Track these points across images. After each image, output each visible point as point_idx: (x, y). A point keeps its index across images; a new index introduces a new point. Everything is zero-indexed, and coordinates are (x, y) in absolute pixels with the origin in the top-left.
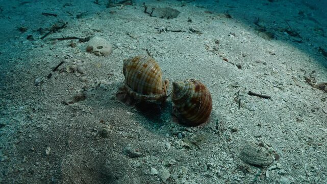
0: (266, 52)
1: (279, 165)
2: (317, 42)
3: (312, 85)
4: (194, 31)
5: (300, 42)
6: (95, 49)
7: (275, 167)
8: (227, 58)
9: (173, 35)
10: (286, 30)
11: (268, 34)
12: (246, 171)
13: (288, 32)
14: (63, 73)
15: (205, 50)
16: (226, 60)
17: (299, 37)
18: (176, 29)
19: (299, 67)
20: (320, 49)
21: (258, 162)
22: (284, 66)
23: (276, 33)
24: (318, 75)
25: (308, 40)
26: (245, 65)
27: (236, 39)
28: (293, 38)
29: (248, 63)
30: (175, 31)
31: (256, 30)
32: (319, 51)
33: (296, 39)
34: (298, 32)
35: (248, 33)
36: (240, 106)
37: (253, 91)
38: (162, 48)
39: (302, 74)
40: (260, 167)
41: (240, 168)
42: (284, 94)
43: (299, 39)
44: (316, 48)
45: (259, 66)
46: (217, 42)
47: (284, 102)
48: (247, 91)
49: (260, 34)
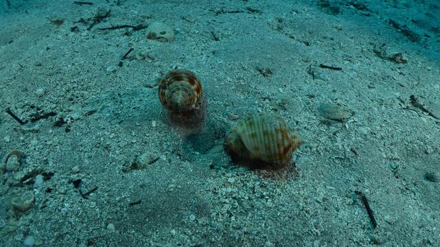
0: (333, 27)
1: (356, 120)
2: (387, 14)
3: (382, 58)
4: (253, 11)
5: (368, 15)
6: (158, 35)
7: (353, 120)
8: (294, 36)
9: (232, 16)
10: (352, 4)
11: (332, 8)
12: (329, 124)
13: (355, 5)
14: (134, 61)
15: (269, 29)
16: (292, 37)
17: (367, 10)
18: (232, 10)
19: (368, 41)
20: (391, 22)
21: (337, 117)
22: (353, 41)
23: (341, 6)
24: (389, 48)
25: (377, 13)
26: (313, 42)
27: (299, 16)
28: (360, 11)
29: (315, 39)
30: (233, 12)
31: (318, 5)
32: (390, 23)
33: (364, 12)
34: (366, 5)
35: (311, 9)
36: (314, 77)
37: (325, 64)
38: (226, 29)
39: (372, 47)
40: (340, 121)
41: (323, 123)
42: (354, 66)
43: (368, 13)
44: (386, 21)
45: (326, 42)
46: (280, 21)
47: (355, 73)
48: (319, 64)
49: (323, 9)
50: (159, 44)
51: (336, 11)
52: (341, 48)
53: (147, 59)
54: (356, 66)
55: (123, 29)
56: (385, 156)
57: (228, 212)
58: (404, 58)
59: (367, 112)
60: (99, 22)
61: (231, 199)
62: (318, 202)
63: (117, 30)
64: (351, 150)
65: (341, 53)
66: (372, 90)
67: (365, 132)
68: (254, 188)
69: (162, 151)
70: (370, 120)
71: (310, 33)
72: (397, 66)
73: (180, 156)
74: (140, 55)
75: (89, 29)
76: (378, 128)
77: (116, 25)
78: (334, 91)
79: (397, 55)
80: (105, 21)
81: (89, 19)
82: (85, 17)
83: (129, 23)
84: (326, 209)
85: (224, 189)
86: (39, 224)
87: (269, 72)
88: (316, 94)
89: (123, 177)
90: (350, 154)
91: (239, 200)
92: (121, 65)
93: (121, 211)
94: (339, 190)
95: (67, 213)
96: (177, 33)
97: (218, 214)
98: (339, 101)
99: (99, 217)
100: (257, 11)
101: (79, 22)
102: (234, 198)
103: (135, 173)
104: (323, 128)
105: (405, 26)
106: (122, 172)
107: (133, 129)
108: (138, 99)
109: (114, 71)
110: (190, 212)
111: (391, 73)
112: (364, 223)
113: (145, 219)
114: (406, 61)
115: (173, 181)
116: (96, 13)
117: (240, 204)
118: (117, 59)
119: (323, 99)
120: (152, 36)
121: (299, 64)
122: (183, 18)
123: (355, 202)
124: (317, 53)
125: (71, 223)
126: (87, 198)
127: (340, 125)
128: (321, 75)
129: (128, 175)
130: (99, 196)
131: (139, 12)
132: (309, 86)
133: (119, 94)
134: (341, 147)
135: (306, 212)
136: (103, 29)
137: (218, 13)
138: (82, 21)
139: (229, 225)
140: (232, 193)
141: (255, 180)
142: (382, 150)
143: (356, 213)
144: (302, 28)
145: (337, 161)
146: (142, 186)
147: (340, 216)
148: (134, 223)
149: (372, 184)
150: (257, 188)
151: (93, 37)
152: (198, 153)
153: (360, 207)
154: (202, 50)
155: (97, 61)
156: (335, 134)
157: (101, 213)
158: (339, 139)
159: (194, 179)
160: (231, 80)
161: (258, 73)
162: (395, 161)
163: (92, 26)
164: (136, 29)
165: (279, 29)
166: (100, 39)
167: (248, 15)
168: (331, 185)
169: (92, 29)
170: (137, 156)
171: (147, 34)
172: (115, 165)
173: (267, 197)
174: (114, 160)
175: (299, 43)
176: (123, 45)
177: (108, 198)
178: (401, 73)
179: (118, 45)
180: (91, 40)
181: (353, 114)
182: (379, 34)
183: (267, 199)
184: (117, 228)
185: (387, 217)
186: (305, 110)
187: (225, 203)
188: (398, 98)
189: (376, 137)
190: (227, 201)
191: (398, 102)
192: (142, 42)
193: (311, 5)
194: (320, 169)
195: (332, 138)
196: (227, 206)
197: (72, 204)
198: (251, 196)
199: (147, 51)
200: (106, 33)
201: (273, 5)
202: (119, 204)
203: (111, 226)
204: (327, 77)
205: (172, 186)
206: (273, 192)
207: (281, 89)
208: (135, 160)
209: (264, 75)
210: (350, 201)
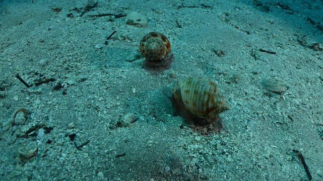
0: (266, 21)
1: (290, 93)
2: (305, 14)
3: (304, 46)
4: (206, 7)
5: (291, 14)
6: (135, 22)
7: (288, 93)
8: (239, 26)
9: (190, 10)
10: (279, 5)
11: (264, 7)
12: (270, 96)
13: (281, 6)
14: (117, 41)
15: (219, 20)
17: (290, 10)
18: (190, 6)
19: (293, 33)
20: (309, 19)
21: (276, 90)
22: (282, 32)
23: (271, 6)
24: (308, 39)
25: (298, 12)
26: (252, 31)
27: (241, 11)
28: (285, 10)
29: (254, 30)
31: (254, 4)
32: (308, 20)
33: (288, 11)
34: (289, 6)
35: (249, 7)
36: (256, 59)
37: (263, 49)
38: (186, 19)
39: (296, 38)
40: (279, 93)
41: (265, 94)
43: (290, 12)
44: (305, 18)
45: (262, 32)
46: (227, 15)
47: (286, 56)
48: (258, 49)
49: (258, 8)
50: (136, 28)
51: (267, 10)
52: (274, 37)
53: (127, 40)
54: (286, 51)
55: (108, 17)
56: (313, 122)
57: (196, 165)
58: (321, 47)
59: (297, 87)
60: (89, 10)
61: (198, 154)
62: (266, 158)
63: (103, 17)
64: (288, 117)
65: (274, 41)
66: (300, 70)
67: (298, 103)
68: (216, 146)
69: (141, 112)
70: (301, 93)
71: (250, 25)
72: (316, 52)
73: (155, 117)
74: (122, 37)
75: (81, 16)
76: (307, 100)
77: (102, 13)
78: (272, 70)
79: (316, 44)
80: (93, 10)
81: (81, 8)
82: (78, 7)
83: (112, 12)
84: (272, 164)
85: (192, 146)
86: (41, 171)
87: (222, 53)
88: (258, 72)
89: (110, 133)
90: (287, 120)
91: (204, 155)
92: (106, 43)
93: (110, 162)
94: (280, 148)
95: (64, 162)
96: (149, 20)
97: (188, 167)
98: (276, 78)
99: (90, 165)
100: (209, 7)
101: (74, 10)
102: (201, 153)
103: (119, 130)
104: (266, 98)
105: (319, 23)
106: (109, 129)
107: (117, 94)
108: (121, 70)
109: (101, 48)
110: (165, 164)
111: (312, 58)
112: (302, 176)
113: (129, 169)
114: (322, 49)
115: (151, 137)
116: (86, 4)
117: (206, 158)
118: (103, 39)
119: (264, 76)
120: (130, 23)
121: (244, 48)
122: (153, 10)
123: (293, 158)
124: (256, 40)
125: (67, 170)
126: (81, 150)
127: (278, 96)
128: (261, 57)
129: (113, 132)
130: (90, 149)
131: (119, 4)
132: (252, 65)
133: (105, 66)
134: (280, 114)
135: (259, 166)
136: (92, 16)
137: (180, 7)
138: (76, 9)
139: (198, 176)
140: (198, 149)
141: (216, 139)
142: (311, 117)
143: (296, 168)
144: (244, 20)
145: (277, 125)
146: (126, 141)
147: (284, 170)
148: (120, 171)
149: (305, 145)
150: (219, 146)
151: (85, 22)
152: (170, 115)
153: (298, 163)
154: (169, 34)
155: (87, 40)
156: (275, 104)
157: (92, 163)
158: (278, 108)
159: (168, 137)
160: (193, 58)
161: (214, 53)
162: (320, 126)
163: (83, 13)
164: (117, 17)
165: (227, 21)
166: (90, 23)
167: (203, 10)
168: (274, 144)
169: (84, 16)
170: (120, 116)
171: (126, 20)
172: (104, 123)
173: (228, 154)
174: (102, 119)
175: (242, 32)
176: (108, 29)
177: (98, 150)
178: (319, 58)
179: (104, 29)
180: (83, 24)
181: (288, 88)
182: (300, 28)
183: (227, 155)
184: (105, 176)
185: (319, 172)
186: (252, 84)
187: (193, 157)
188: (319, 77)
189: (306, 107)
190: (194, 155)
191: (319, 80)
192: (122, 26)
193: (249, 4)
194: (265, 131)
195: (274, 107)
196: (195, 160)
197: (68, 154)
198: (214, 152)
199: (127, 33)
200: (94, 19)
201: (221, 3)
202: (107, 156)
203: (100, 174)
204: (265, 59)
205: (151, 141)
206: (231, 149)
207: (232, 67)
208: (119, 119)
209: (218, 56)
210: (290, 157)
